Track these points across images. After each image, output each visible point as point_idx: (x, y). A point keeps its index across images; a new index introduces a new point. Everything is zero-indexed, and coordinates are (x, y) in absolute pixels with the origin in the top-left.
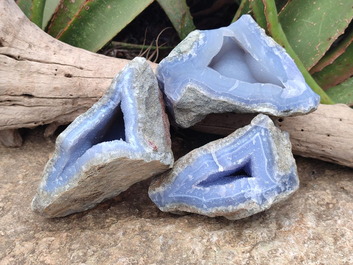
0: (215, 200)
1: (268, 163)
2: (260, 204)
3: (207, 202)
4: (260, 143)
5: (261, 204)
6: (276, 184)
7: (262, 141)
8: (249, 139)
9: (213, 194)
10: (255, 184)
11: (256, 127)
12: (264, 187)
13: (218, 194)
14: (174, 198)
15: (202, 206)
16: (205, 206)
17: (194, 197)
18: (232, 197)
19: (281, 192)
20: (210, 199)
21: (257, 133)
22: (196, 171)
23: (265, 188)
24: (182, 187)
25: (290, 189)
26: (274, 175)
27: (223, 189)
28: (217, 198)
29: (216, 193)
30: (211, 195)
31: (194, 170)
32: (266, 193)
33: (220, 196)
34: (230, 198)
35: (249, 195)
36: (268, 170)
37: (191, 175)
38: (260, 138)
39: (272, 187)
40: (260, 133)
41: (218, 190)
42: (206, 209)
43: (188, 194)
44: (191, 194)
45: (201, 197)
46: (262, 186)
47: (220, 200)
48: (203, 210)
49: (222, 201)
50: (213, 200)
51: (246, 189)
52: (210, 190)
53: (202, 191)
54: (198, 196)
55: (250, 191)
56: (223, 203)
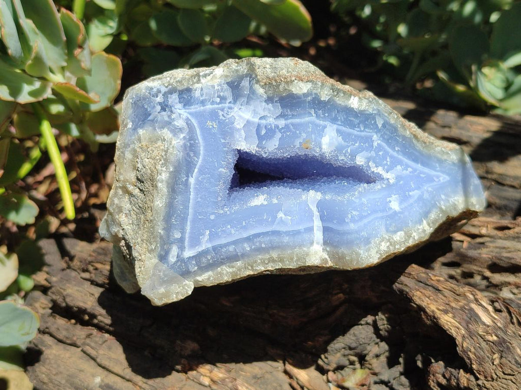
0: (353, 126)
1: (189, 172)
2: (248, 78)
3: (371, 129)
4: (192, 228)
5: (246, 77)
6: (190, 114)
7: (183, 233)
8: (214, 248)
9: (353, 145)
10: (243, 131)
11: (186, 274)
12: (223, 115)
13: (341, 138)
14: (438, 169)
15: (384, 126)
16: (380, 123)
18: (313, 118)
19: (181, 93)
20: (363, 134)
21: (189, 258)
22: (380, 215)
23: (221, 113)
24: (418, 188)
25: (155, 90)
26: (184, 138)
27: (330, 144)
28: (347, 130)
29: (346, 144)
30: (358, 142)
31: (382, 218)
32: (223, 99)
33: (338, 131)
34: (318, 116)
35: (269, 110)
36: (197, 154)
37: (393, 208)
38: (186, 243)
39: (202, 108)
40: (182, 256)
41: (339, 149)
42: (379, 114)
43: (407, 166)
44: (400, 163)
45: (379, 147)
46: (226, 120)
47: (342, 122)
48: (386, 114)
49: (339, 118)
50: (356, 129)
51: (270, 126)
52: (355, 157)
53: (374, 162)
54: (386, 153)
55: (261, 118)
56: (338, 112)
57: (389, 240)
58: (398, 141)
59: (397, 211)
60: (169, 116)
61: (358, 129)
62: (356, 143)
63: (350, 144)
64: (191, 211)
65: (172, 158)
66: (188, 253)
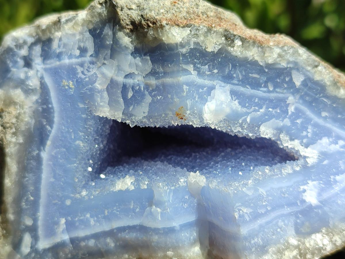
0: (256, 85)
1: (41, 144)
3: (285, 88)
4: (45, 215)
5: (109, 22)
6: (46, 70)
8: (72, 241)
9: (255, 111)
10: (106, 93)
12: (83, 73)
13: (236, 102)
15: (304, 83)
16: (298, 80)
17: (321, 122)
18: (193, 77)
19: (45, 43)
20: (273, 95)
21: (45, 250)
22: (287, 210)
23: (79, 69)
25: (21, 41)
26: (37, 102)
27: (216, 113)
28: (248, 91)
29: (244, 110)
30: (264, 107)
31: (290, 214)
32: (83, 51)
33: (234, 94)
34: (200, 74)
35: (137, 66)
36: (51, 122)
37: (307, 201)
38: (40, 232)
39: (58, 63)
40: (36, 246)
41: (232, 118)
42: (297, 67)
43: (339, 138)
44: (328, 133)
45: (298, 113)
46: (85, 78)
47: (239, 81)
48: (309, 68)
49: (235, 75)
50: (262, 89)
51: (138, 87)
52: (259, 128)
53: (288, 133)
54: (308, 121)
55: (126, 76)
56: (234, 66)
57: (297, 247)
58: (325, 104)
59: (313, 205)
60: (26, 73)
61: (265, 89)
62: (262, 108)
63: (251, 110)
64: (43, 193)
65: (23, 127)
66: (43, 244)
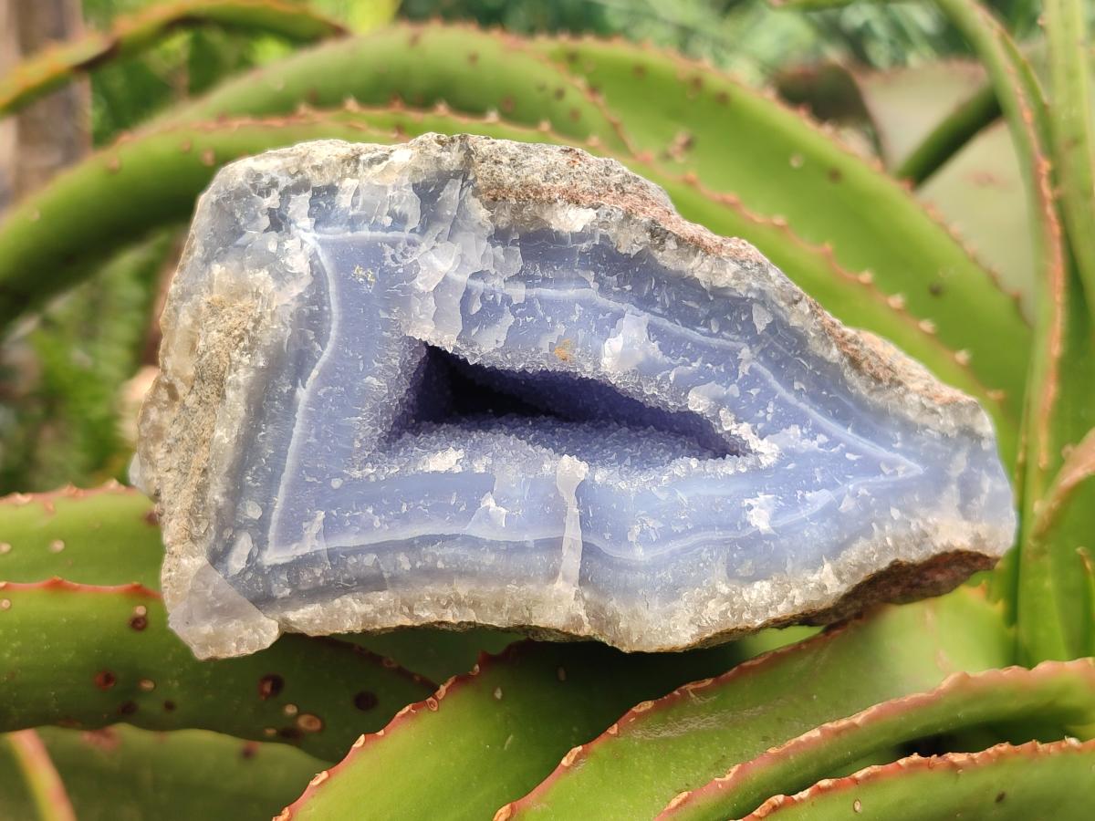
0: (691, 320)
1: (300, 372)
2: (460, 182)
3: (739, 333)
4: (287, 502)
5: (456, 177)
6: (322, 243)
7: (267, 509)
8: (332, 554)
9: (684, 363)
10: (431, 299)
11: (264, 601)
12: (393, 257)
13: (655, 345)
14: (898, 445)
15: (771, 328)
16: (761, 321)
17: (791, 398)
18: (591, 292)
19: (317, 192)
20: (715, 342)
21: (275, 567)
22: (718, 535)
23: (389, 252)
24: (831, 485)
25: (265, 180)
26: (300, 297)
27: (622, 357)
28: (678, 329)
29: (667, 360)
30: (700, 360)
31: (723, 543)
32: (399, 220)
33: (652, 329)
34: (603, 289)
35: (496, 259)
36: (321, 338)
37: (753, 525)
38: (272, 533)
39: (349, 234)
40: (259, 560)
41: (647, 370)
42: (763, 299)
43: (817, 429)
44: (801, 419)
45: (754, 377)
46: (397, 268)
47: (664, 309)
48: (782, 304)
49: (658, 299)
50: (699, 328)
51: (492, 296)
52: (687, 393)
53: (733, 410)
54: (769, 393)
55: (474, 276)
56: (659, 284)
57: (728, 598)
58: (802, 369)
59: (763, 533)
60: (280, 244)
61: (705, 330)
62: (695, 361)
63: (678, 362)
64: (290, 462)
65: (267, 339)
66: (273, 556)
